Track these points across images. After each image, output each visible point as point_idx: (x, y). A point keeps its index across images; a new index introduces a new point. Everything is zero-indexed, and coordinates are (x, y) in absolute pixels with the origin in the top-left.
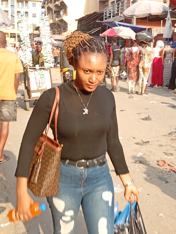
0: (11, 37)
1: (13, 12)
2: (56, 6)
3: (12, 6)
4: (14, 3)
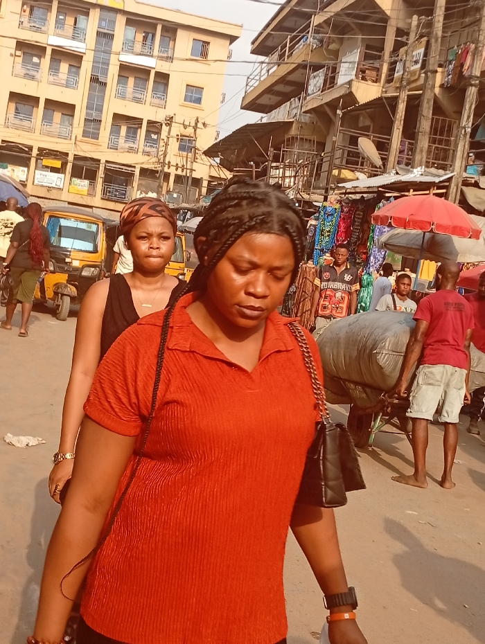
3: (105, 37)
4: (112, 24)
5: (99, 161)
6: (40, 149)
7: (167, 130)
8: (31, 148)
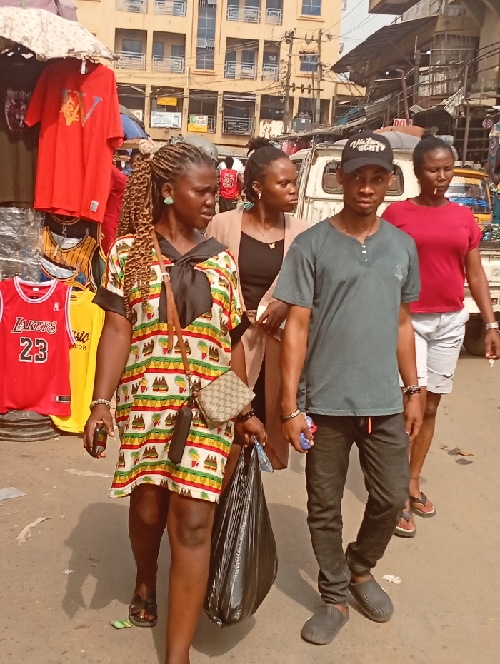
5: (217, 92)
6: (153, 88)
7: (289, 49)
8: (143, 87)
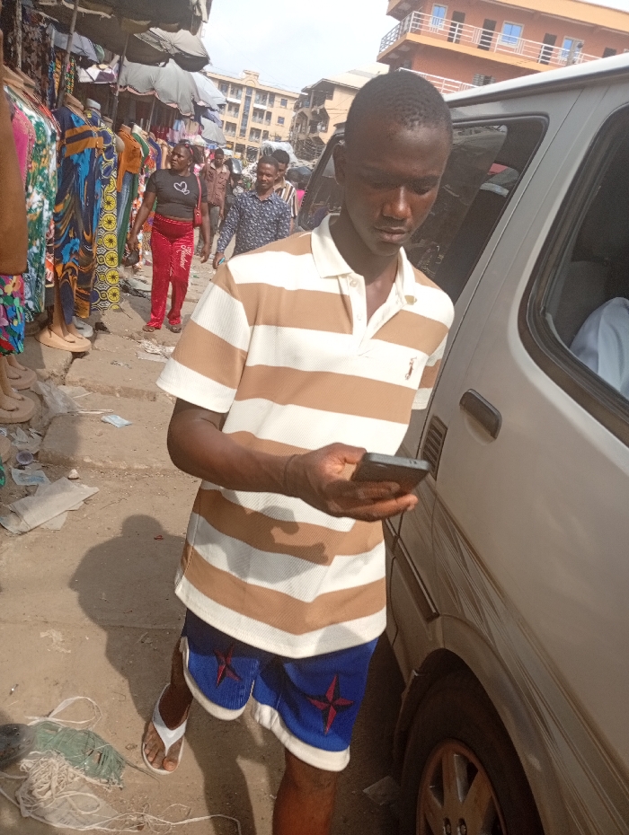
0: (237, 150)
1: (247, 108)
2: (314, 113)
3: (248, 99)
4: (251, 93)
5: (245, 145)
